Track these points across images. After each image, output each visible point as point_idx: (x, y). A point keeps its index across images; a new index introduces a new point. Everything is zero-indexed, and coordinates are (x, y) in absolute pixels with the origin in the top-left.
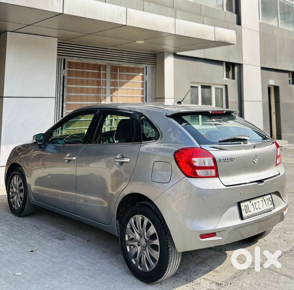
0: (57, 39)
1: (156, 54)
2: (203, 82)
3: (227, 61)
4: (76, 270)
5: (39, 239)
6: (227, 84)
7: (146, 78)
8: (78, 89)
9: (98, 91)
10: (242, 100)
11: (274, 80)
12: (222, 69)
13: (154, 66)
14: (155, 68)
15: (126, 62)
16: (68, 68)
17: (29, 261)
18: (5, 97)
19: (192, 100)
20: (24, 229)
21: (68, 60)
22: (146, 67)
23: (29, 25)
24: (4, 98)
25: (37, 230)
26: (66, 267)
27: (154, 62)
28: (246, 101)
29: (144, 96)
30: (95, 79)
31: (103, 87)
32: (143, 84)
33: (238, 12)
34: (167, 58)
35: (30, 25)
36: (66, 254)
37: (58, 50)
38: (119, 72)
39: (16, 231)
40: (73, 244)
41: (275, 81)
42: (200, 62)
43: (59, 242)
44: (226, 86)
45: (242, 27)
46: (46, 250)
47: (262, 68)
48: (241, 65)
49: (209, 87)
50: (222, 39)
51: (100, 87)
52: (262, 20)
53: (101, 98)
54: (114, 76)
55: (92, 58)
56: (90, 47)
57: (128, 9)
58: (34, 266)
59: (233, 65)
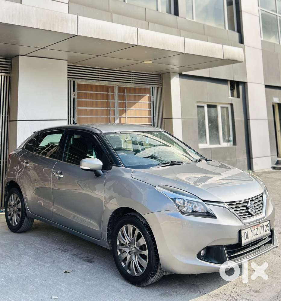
0: (67, 62)
1: (162, 74)
2: (209, 101)
3: (232, 79)
4: (113, 292)
5: (67, 262)
6: (232, 103)
7: (153, 99)
8: (88, 111)
9: (108, 113)
10: (248, 118)
11: (279, 97)
12: (227, 88)
13: (160, 86)
14: (161, 88)
15: (133, 83)
16: (77, 90)
17: (63, 285)
18: (19, 120)
19: (199, 120)
20: (49, 251)
21: (77, 82)
22: (153, 87)
23: (41, 48)
24: (18, 122)
25: (63, 253)
26: (102, 289)
27: (160, 82)
28: (251, 119)
29: (152, 117)
30: (103, 101)
31: (112, 109)
32: (150, 104)
33: (240, 30)
34: (173, 78)
35: (43, 48)
36: (98, 276)
37: (68, 73)
38: (127, 93)
39: (42, 255)
40: (102, 266)
41: (279, 99)
42: (205, 81)
43: (88, 264)
44: (232, 105)
45: (245, 46)
46: (77, 273)
47: (267, 86)
48: (246, 84)
49: (215, 106)
50: (231, 57)
51: (109, 109)
52: (264, 39)
53: (110, 119)
54: (122, 98)
55: (100, 80)
56: (98, 69)
57: (138, 29)
58: (69, 290)
59: (238, 83)
